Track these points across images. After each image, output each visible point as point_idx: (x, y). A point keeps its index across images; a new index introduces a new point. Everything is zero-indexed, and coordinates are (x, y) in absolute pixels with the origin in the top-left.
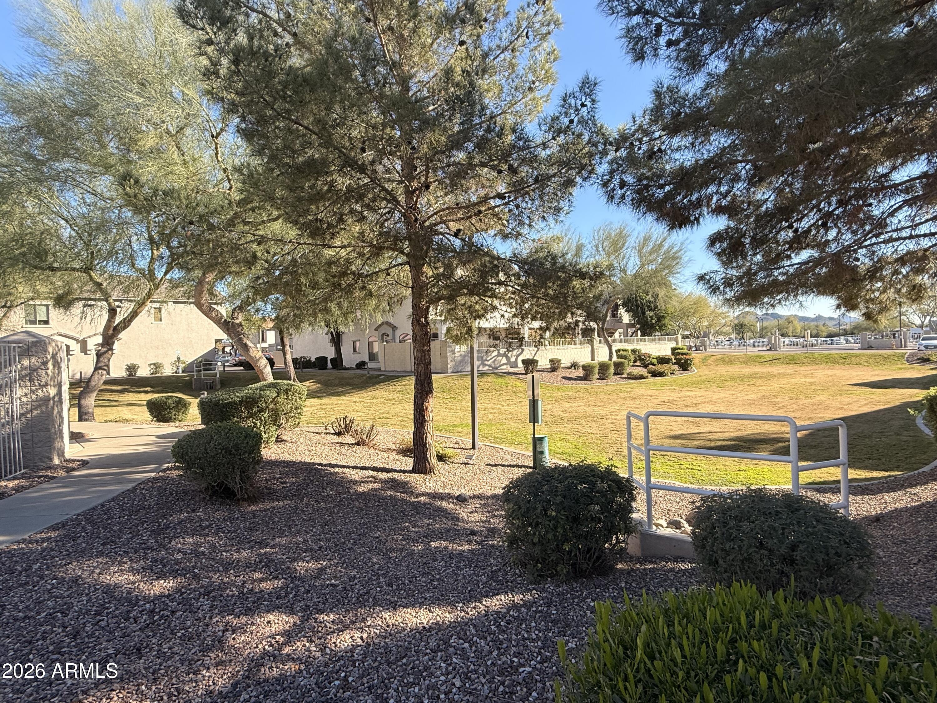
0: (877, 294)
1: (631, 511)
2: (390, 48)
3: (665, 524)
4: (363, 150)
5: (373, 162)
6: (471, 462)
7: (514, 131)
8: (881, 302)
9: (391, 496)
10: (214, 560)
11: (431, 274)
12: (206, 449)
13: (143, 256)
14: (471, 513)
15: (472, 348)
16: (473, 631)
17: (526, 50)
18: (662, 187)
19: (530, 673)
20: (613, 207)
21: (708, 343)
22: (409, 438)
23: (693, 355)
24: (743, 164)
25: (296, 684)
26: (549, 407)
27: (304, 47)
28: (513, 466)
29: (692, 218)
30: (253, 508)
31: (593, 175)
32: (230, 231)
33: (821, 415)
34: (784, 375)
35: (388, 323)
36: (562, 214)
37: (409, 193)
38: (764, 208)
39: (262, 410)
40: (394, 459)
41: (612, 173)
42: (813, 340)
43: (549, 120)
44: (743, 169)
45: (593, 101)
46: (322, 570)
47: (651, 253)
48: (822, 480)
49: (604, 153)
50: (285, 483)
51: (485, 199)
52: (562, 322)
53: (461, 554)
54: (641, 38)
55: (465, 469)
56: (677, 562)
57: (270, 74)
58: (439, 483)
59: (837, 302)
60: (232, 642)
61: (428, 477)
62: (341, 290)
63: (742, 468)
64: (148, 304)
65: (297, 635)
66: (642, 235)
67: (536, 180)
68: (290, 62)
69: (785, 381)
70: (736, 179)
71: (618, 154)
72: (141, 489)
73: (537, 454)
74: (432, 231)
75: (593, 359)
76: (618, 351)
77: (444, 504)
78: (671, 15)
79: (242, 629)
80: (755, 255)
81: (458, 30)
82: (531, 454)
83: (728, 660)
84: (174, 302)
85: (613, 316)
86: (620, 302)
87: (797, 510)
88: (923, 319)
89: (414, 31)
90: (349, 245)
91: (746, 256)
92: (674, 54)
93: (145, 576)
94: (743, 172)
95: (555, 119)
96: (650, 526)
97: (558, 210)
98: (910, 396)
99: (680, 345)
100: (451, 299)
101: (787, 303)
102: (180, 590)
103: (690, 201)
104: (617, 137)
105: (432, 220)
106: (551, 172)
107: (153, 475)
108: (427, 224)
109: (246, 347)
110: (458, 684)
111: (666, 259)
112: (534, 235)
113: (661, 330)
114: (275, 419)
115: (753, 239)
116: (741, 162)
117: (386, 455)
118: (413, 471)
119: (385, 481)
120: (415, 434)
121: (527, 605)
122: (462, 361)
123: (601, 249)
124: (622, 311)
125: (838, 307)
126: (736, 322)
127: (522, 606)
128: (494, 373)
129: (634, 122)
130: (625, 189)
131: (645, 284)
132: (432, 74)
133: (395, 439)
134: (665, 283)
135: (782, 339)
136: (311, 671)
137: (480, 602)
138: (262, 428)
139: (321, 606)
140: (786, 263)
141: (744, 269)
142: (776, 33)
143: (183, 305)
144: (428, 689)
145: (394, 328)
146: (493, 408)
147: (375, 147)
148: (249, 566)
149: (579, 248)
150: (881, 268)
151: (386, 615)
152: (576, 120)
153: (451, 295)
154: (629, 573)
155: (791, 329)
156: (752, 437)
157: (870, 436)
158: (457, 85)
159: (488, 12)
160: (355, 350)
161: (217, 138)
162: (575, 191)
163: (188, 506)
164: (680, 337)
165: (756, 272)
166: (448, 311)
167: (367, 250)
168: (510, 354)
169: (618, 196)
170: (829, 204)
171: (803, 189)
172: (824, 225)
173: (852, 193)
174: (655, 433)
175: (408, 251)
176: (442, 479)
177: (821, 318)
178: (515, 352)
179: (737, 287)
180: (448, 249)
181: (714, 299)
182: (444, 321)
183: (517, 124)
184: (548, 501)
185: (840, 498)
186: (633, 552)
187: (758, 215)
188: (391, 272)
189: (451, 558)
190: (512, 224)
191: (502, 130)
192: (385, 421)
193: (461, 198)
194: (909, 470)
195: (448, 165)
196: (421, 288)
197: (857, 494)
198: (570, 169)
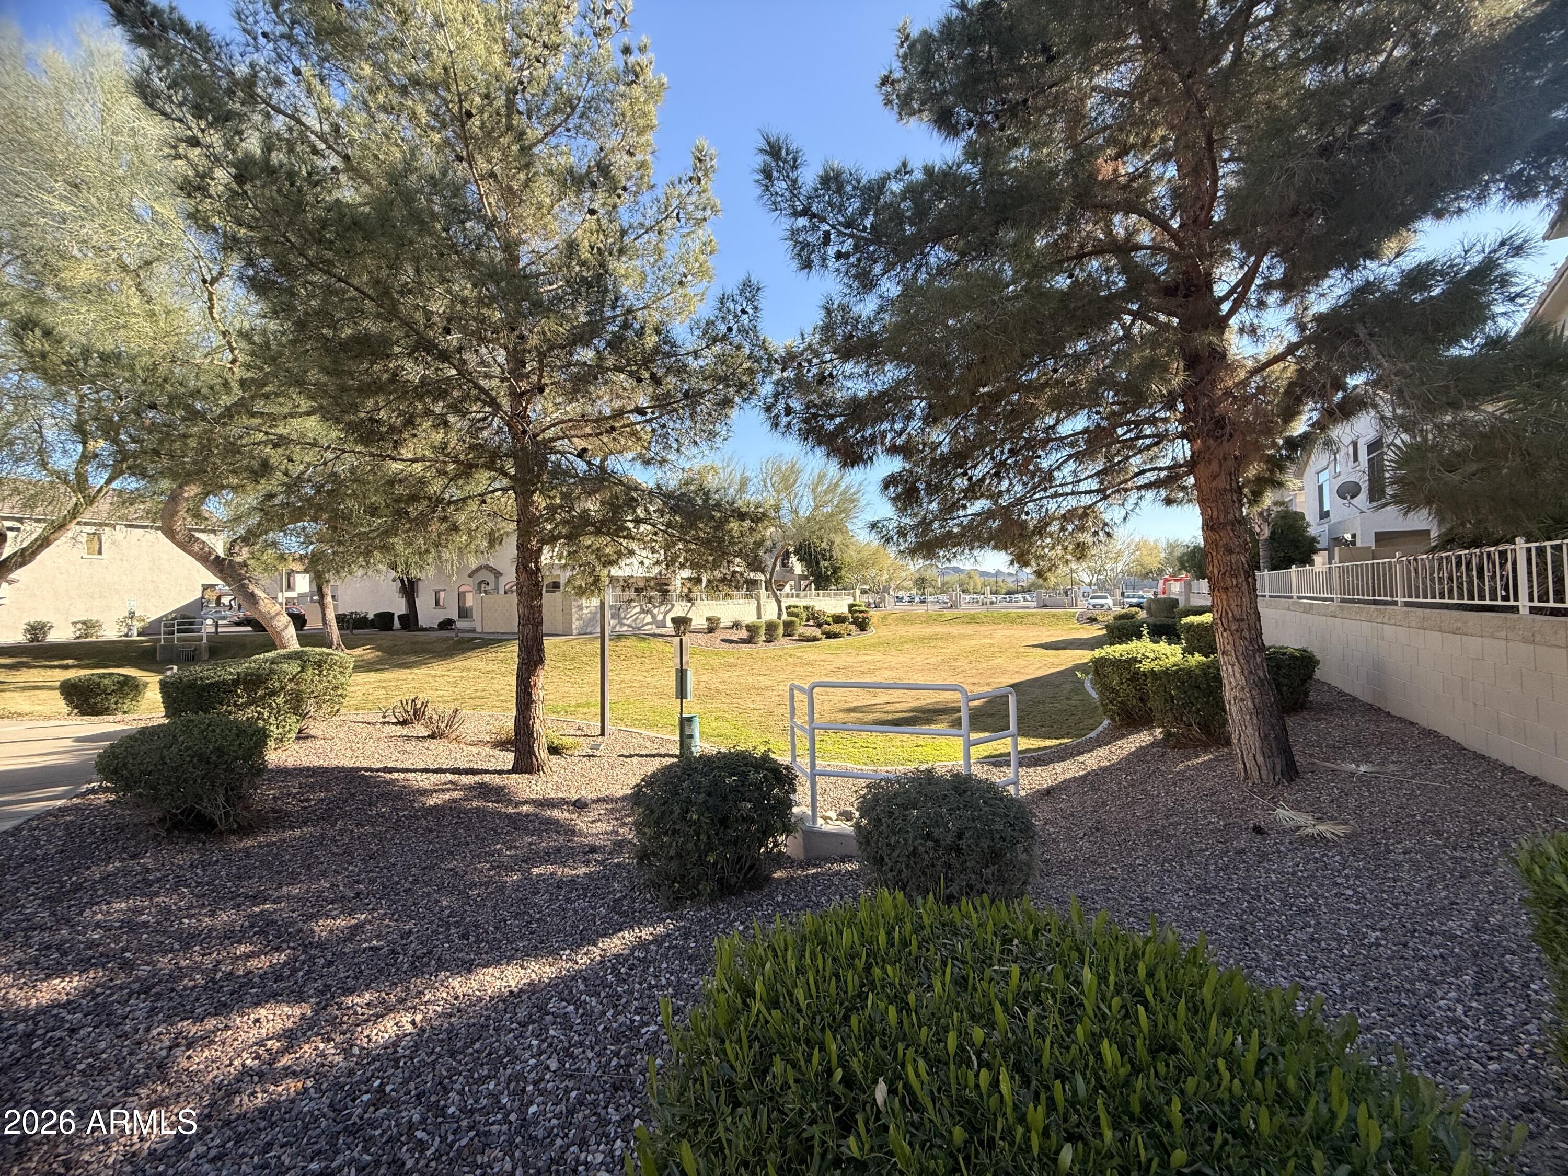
0: (1047, 551)
1: (790, 807)
2: (491, 200)
3: (834, 817)
4: (448, 331)
5: (460, 349)
6: (598, 753)
7: (657, 331)
8: (1050, 559)
9: (478, 808)
10: (164, 932)
11: (544, 504)
12: (163, 758)
13: (65, 451)
14: (593, 822)
15: (602, 604)
16: (582, 987)
17: (677, 236)
18: (832, 417)
19: (655, 1033)
20: (777, 436)
21: (887, 599)
22: (511, 724)
23: (872, 612)
24: (918, 401)
25: (294, 1113)
26: (704, 678)
27: (361, 177)
28: (654, 756)
29: (865, 457)
30: (248, 843)
31: (755, 397)
32: (225, 424)
33: (999, 681)
34: (964, 636)
35: (488, 568)
36: (718, 440)
37: (517, 396)
38: (939, 452)
39: (274, 693)
40: (486, 756)
41: (776, 395)
42: (993, 597)
43: (704, 322)
44: (919, 407)
45: (756, 309)
46: (359, 927)
47: (826, 493)
48: (998, 752)
49: (768, 372)
50: (307, 800)
51: (619, 414)
52: (716, 573)
53: (573, 880)
54: (808, 244)
55: (588, 763)
56: (844, 862)
57: (299, 207)
58: (550, 785)
59: (1010, 558)
60: (185, 1064)
61: (535, 777)
62: (410, 521)
63: (921, 743)
64: (73, 528)
65: (304, 1034)
66: (816, 472)
67: (686, 395)
68: (336, 194)
69: (965, 642)
70: (910, 417)
71: (785, 374)
72: (31, 829)
73: (685, 738)
74: (547, 446)
75: (759, 617)
76: (788, 608)
77: (556, 813)
78: (840, 223)
79: (207, 1039)
80: (931, 502)
81: (587, 195)
82: (677, 738)
83: (860, 995)
84: (127, 526)
85: (784, 565)
86: (791, 549)
87: (965, 791)
88: (1091, 577)
89: (527, 184)
90: (423, 459)
91: (921, 504)
92: (843, 269)
93: (23, 976)
94: (918, 410)
95: (710, 324)
96: (815, 822)
97: (712, 435)
98: (1079, 658)
99: (858, 602)
100: (571, 538)
101: (963, 557)
102: (93, 991)
103: (863, 436)
104: (784, 354)
105: (550, 434)
106: (706, 387)
107: (59, 803)
108: (540, 438)
109: (252, 599)
110: (553, 1065)
111: (843, 501)
112: (683, 463)
113: (837, 582)
114: (296, 704)
115: (928, 484)
116: (915, 398)
117: (475, 750)
118: (514, 770)
119: (471, 788)
120: (517, 719)
121: (658, 941)
122: (591, 620)
123: (769, 485)
124: (793, 559)
125: (1012, 563)
126: (917, 576)
127: (651, 942)
128: (635, 635)
129: (803, 339)
130: (790, 417)
131: (820, 529)
132: (552, 245)
133: (489, 728)
134: (841, 529)
135: (963, 596)
136: (324, 1086)
137: (595, 945)
138: (272, 720)
139: (351, 983)
140: (961, 513)
141: (919, 518)
142: (948, 263)
143: (141, 531)
144: (510, 1081)
145: (498, 574)
146: (631, 681)
147: (464, 330)
148: (231, 936)
149: (744, 483)
150: (1048, 524)
151: (455, 982)
152: (735, 328)
153: (571, 533)
154: (787, 883)
155: (972, 584)
156: (931, 707)
157: (1043, 702)
158: (583, 264)
159: (629, 179)
160: (437, 603)
161: (212, 284)
162: (734, 413)
163: (124, 849)
164: (858, 592)
165: (932, 522)
166: (569, 553)
167: (451, 467)
168: (655, 611)
169: (783, 424)
170: (1002, 453)
171: (977, 435)
172: (997, 474)
173: (1022, 442)
174: (827, 706)
175: (512, 471)
176: (555, 779)
177: (998, 573)
178: (663, 608)
179: (911, 538)
180: (566, 473)
181: (889, 550)
182: (564, 567)
183: (663, 323)
184: (689, 801)
185: (1010, 772)
186: (793, 856)
187: (933, 459)
188: (488, 498)
189: (559, 887)
190: (656, 448)
191: (642, 328)
192: (479, 702)
193: (589, 409)
194: (1078, 736)
195: (569, 364)
196: (530, 522)
197: (1028, 766)
198: (728, 386)
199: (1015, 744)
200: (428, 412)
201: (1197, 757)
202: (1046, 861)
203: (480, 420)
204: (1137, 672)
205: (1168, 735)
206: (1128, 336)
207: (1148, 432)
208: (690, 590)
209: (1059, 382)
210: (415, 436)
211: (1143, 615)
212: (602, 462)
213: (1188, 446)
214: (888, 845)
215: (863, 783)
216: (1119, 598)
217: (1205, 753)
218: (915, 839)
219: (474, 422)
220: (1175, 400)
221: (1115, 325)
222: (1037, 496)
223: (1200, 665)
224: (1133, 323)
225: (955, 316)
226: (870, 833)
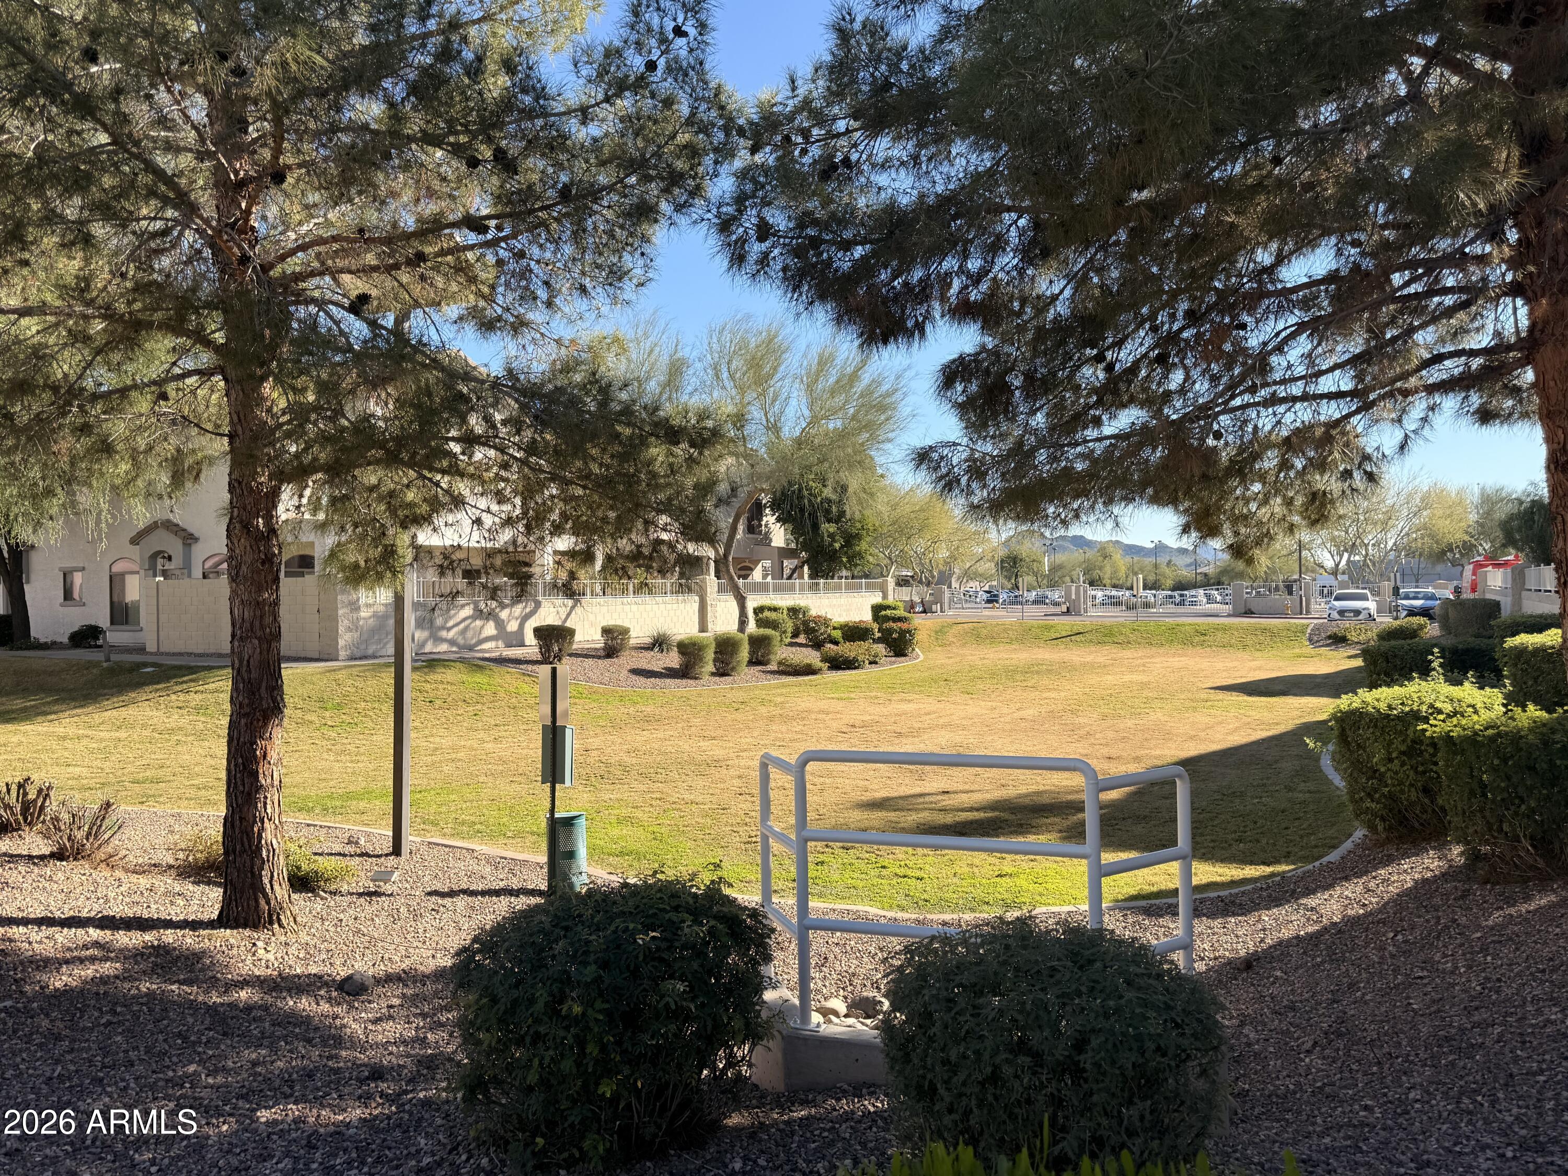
0: (1253, 506)
1: (759, 989)
3: (842, 1007)
4: (91, 56)
5: (117, 93)
6: (388, 888)
7: (509, 66)
8: (1260, 524)
9: (150, 994)
11: (283, 404)
14: (376, 1021)
15: (399, 600)
18: (847, 246)
20: (742, 280)
21: (947, 595)
22: (215, 832)
23: (918, 621)
24: (1014, 215)
26: (596, 743)
28: (497, 893)
29: (910, 324)
31: (699, 202)
33: (1158, 752)
34: (1092, 667)
35: (170, 526)
36: (628, 285)
37: (229, 189)
38: (1051, 315)
40: (166, 894)
41: (740, 200)
42: (1149, 595)
43: (598, 55)
44: (1015, 227)
45: (702, 27)
47: (833, 393)
48: (1155, 889)
49: (725, 152)
51: (432, 227)
52: (623, 543)
53: (339, 1132)
55: (368, 908)
56: (860, 1096)
58: (293, 950)
59: (1183, 520)
61: (264, 935)
63: (1007, 869)
66: (815, 351)
67: (565, 195)
69: (1093, 679)
70: (997, 246)
71: (758, 158)
73: (559, 858)
74: (289, 289)
75: (703, 628)
76: (758, 611)
77: (305, 1004)
80: (1033, 412)
82: (543, 859)
85: (751, 529)
86: (765, 499)
87: (1091, 962)
88: (1337, 558)
91: (1015, 415)
94: (1013, 232)
95: (612, 53)
96: (805, 1018)
97: (616, 275)
98: (1314, 711)
99: (890, 601)
100: (337, 470)
101: (1092, 519)
103: (906, 284)
104: (756, 118)
105: (294, 264)
106: (603, 179)
108: (275, 272)
111: (865, 408)
112: (559, 328)
113: (852, 563)
115: (1029, 377)
116: (1009, 209)
117: (144, 882)
118: (224, 921)
119: (136, 955)
120: (228, 822)
122: (376, 630)
123: (725, 375)
124: (769, 519)
125: (1186, 530)
126: (1002, 553)
128: (462, 660)
129: (794, 89)
130: (768, 244)
131: (820, 462)
133: (172, 839)
134: (861, 462)
135: (1091, 592)
140: (1091, 433)
141: (1010, 443)
145: (189, 539)
146: (455, 749)
147: (124, 53)
149: (676, 370)
150: (1256, 456)
152: (661, 63)
153: (337, 460)
154: (753, 1136)
155: (1108, 570)
156: (1027, 801)
157: (1242, 795)
160: (68, 595)
162: (659, 234)
164: (891, 582)
165: (1034, 450)
166: (334, 501)
167: (98, 326)
168: (504, 614)
169: (753, 257)
170: (1173, 317)
171: (1124, 282)
172: (1162, 359)
173: (1212, 298)
174: (831, 797)
175: (220, 337)
176: (304, 937)
177: (1160, 548)
178: (518, 610)
179: (994, 481)
180: (329, 343)
181: (950, 503)
182: (322, 527)
183: (519, 51)
184: (566, 980)
185: (1176, 927)
186: (765, 1085)
187: (1040, 330)
188: (170, 389)
189: (311, 1146)
190: (504, 297)
191: (480, 59)
192: (152, 789)
193: (372, 216)
194: (1306, 859)
195: (334, 129)
196: (255, 438)
197: (1212, 916)
198: (649, 178)
199: (1187, 874)
200: (51, 218)
201: (1528, 898)
202: (1242, 1094)
203: (154, 235)
204: (1419, 739)
205: (1474, 857)
206: (1415, 96)
207: (1450, 282)
208: (572, 575)
209: (1280, 183)
210: (26, 263)
211: (1432, 630)
212: (399, 321)
213: (1523, 312)
214: (945, 1062)
215: (896, 944)
216: (1388, 598)
217: (1542, 890)
218: (995, 1052)
219: (145, 237)
220: (1501, 221)
221: (1392, 75)
222: (1237, 402)
223: (1537, 726)
224: (1426, 71)
225: (1089, 51)
226: (910, 1039)
